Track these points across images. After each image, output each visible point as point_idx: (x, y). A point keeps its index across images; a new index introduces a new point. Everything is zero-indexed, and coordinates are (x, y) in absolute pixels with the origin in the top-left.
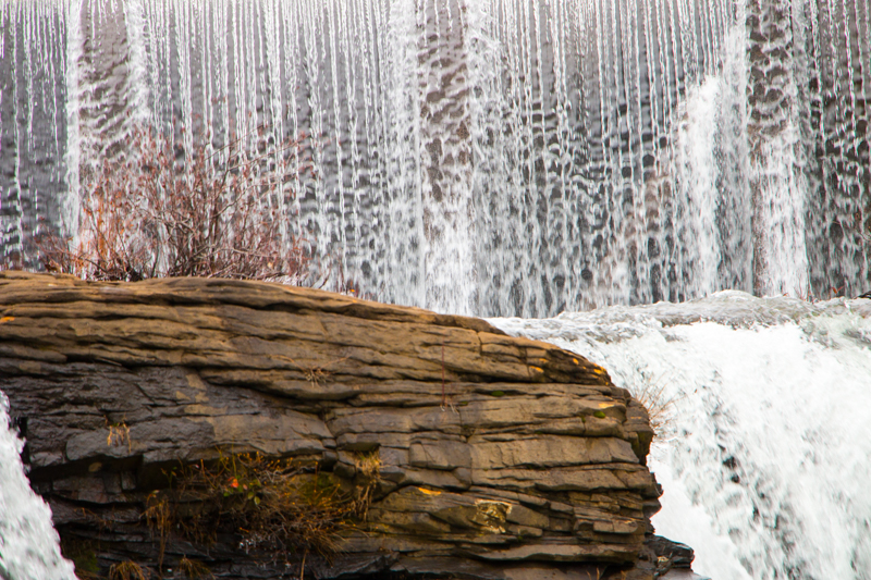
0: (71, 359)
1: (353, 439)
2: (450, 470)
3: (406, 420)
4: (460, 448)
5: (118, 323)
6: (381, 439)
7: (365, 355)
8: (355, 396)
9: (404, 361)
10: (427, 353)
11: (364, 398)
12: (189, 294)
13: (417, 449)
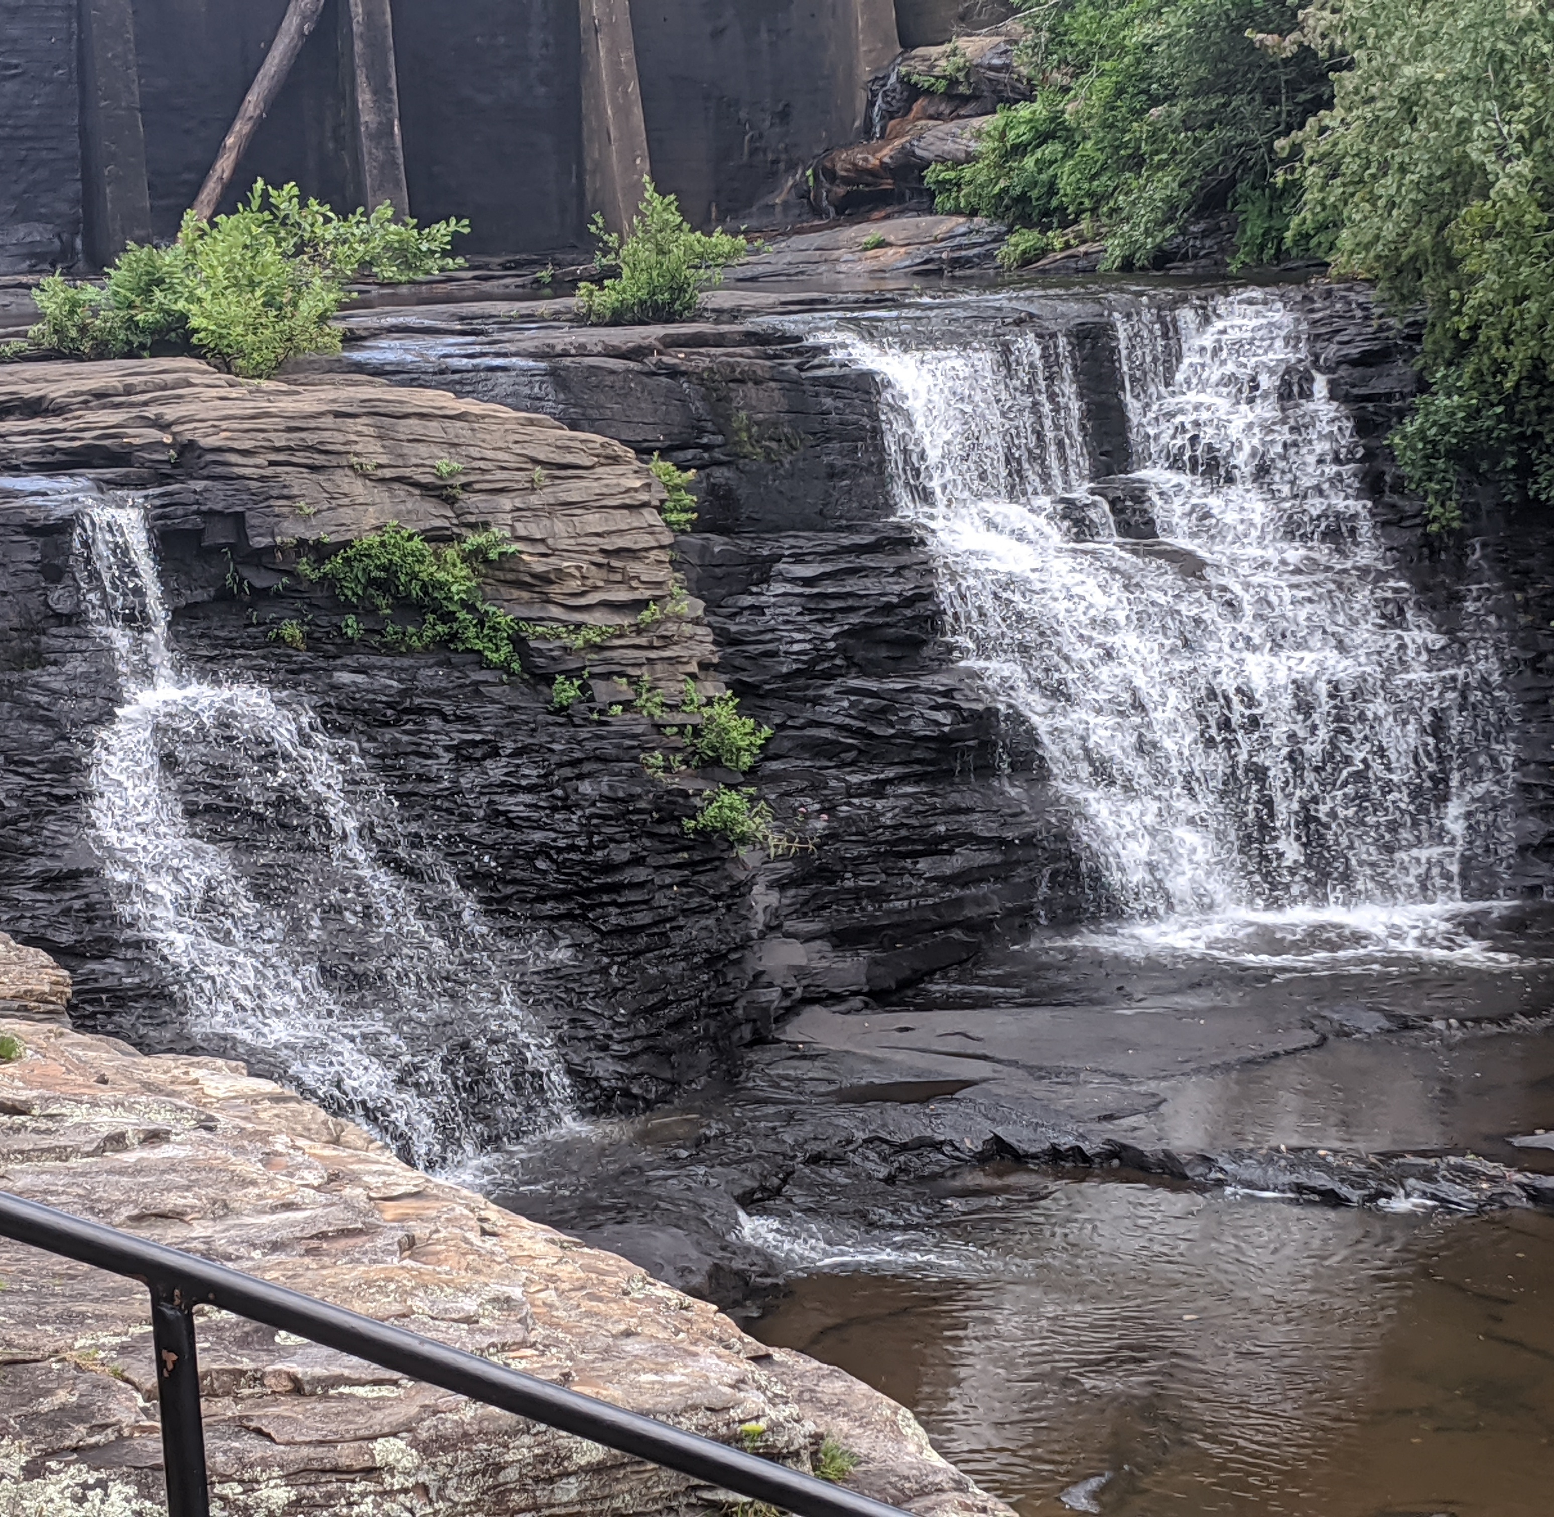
0: (272, 463)
1: (472, 519)
2: (542, 541)
3: (506, 502)
4: (546, 522)
5: (303, 435)
6: (490, 518)
7: (474, 452)
8: (469, 484)
9: (501, 455)
10: (517, 449)
11: (477, 486)
12: (349, 410)
13: (518, 525)
